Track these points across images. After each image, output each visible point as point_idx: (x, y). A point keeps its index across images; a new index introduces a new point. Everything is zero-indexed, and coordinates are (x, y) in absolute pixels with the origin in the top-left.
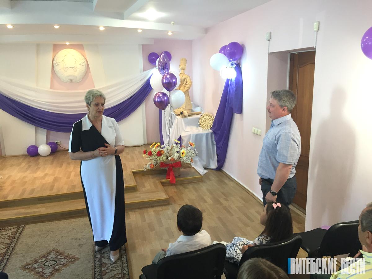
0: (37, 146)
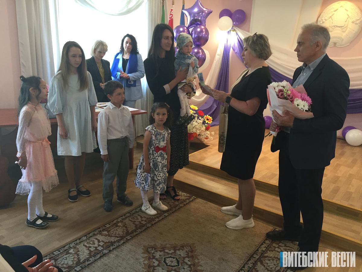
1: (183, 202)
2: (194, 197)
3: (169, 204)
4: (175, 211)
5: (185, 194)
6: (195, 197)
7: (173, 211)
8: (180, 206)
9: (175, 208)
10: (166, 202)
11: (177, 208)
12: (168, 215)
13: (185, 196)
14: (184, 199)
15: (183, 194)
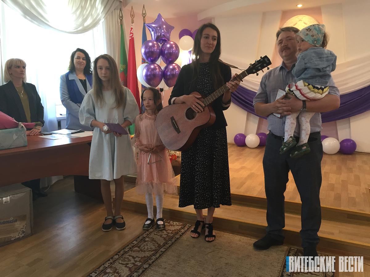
0: (246, 135)
1: (178, 233)
2: (188, 225)
3: (162, 237)
4: (172, 245)
5: (177, 223)
6: (190, 225)
7: (170, 244)
8: (176, 237)
9: (171, 241)
10: (159, 235)
11: (173, 240)
12: (165, 251)
13: (178, 225)
14: (178, 229)
15: (175, 223)
